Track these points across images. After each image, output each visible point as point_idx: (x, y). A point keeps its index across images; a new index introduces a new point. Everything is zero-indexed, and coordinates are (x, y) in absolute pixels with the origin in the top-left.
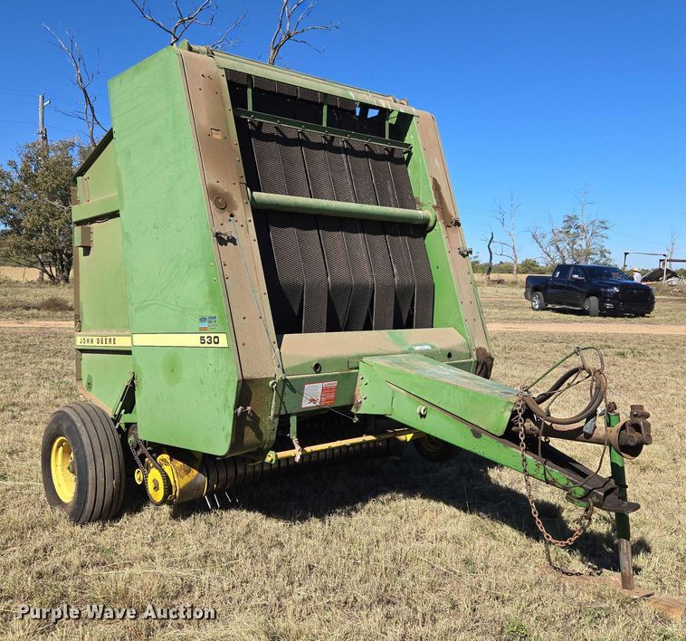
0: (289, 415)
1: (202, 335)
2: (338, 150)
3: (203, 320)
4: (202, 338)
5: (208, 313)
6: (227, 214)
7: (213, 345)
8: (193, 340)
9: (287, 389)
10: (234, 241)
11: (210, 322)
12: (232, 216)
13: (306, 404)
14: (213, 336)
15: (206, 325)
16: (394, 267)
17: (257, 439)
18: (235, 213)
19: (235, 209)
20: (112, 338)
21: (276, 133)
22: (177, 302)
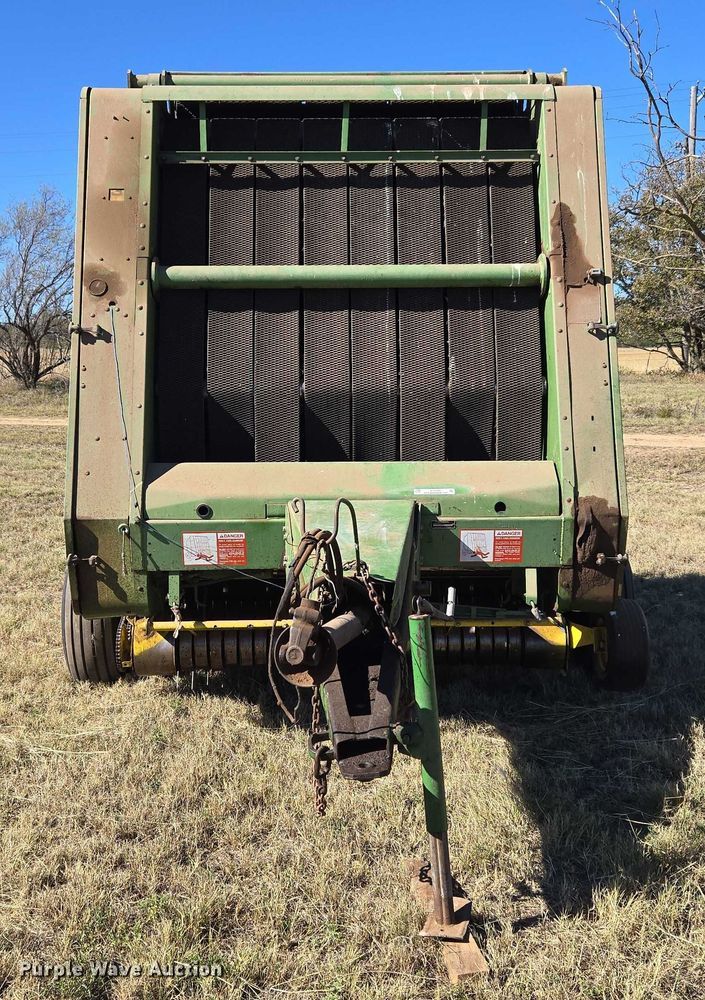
0: (166, 574)
2: (379, 183)
6: (105, 302)
9: (150, 538)
10: (105, 336)
12: (112, 303)
13: (190, 561)
16: (452, 359)
17: (116, 599)
18: (118, 299)
19: (120, 293)
21: (260, 174)
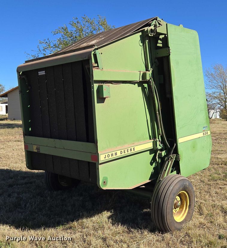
1: (204, 132)
3: (204, 127)
4: (204, 133)
5: (205, 125)
7: (206, 135)
8: (201, 135)
11: (206, 128)
14: (206, 132)
15: (205, 129)
20: (132, 148)
22: (196, 123)
